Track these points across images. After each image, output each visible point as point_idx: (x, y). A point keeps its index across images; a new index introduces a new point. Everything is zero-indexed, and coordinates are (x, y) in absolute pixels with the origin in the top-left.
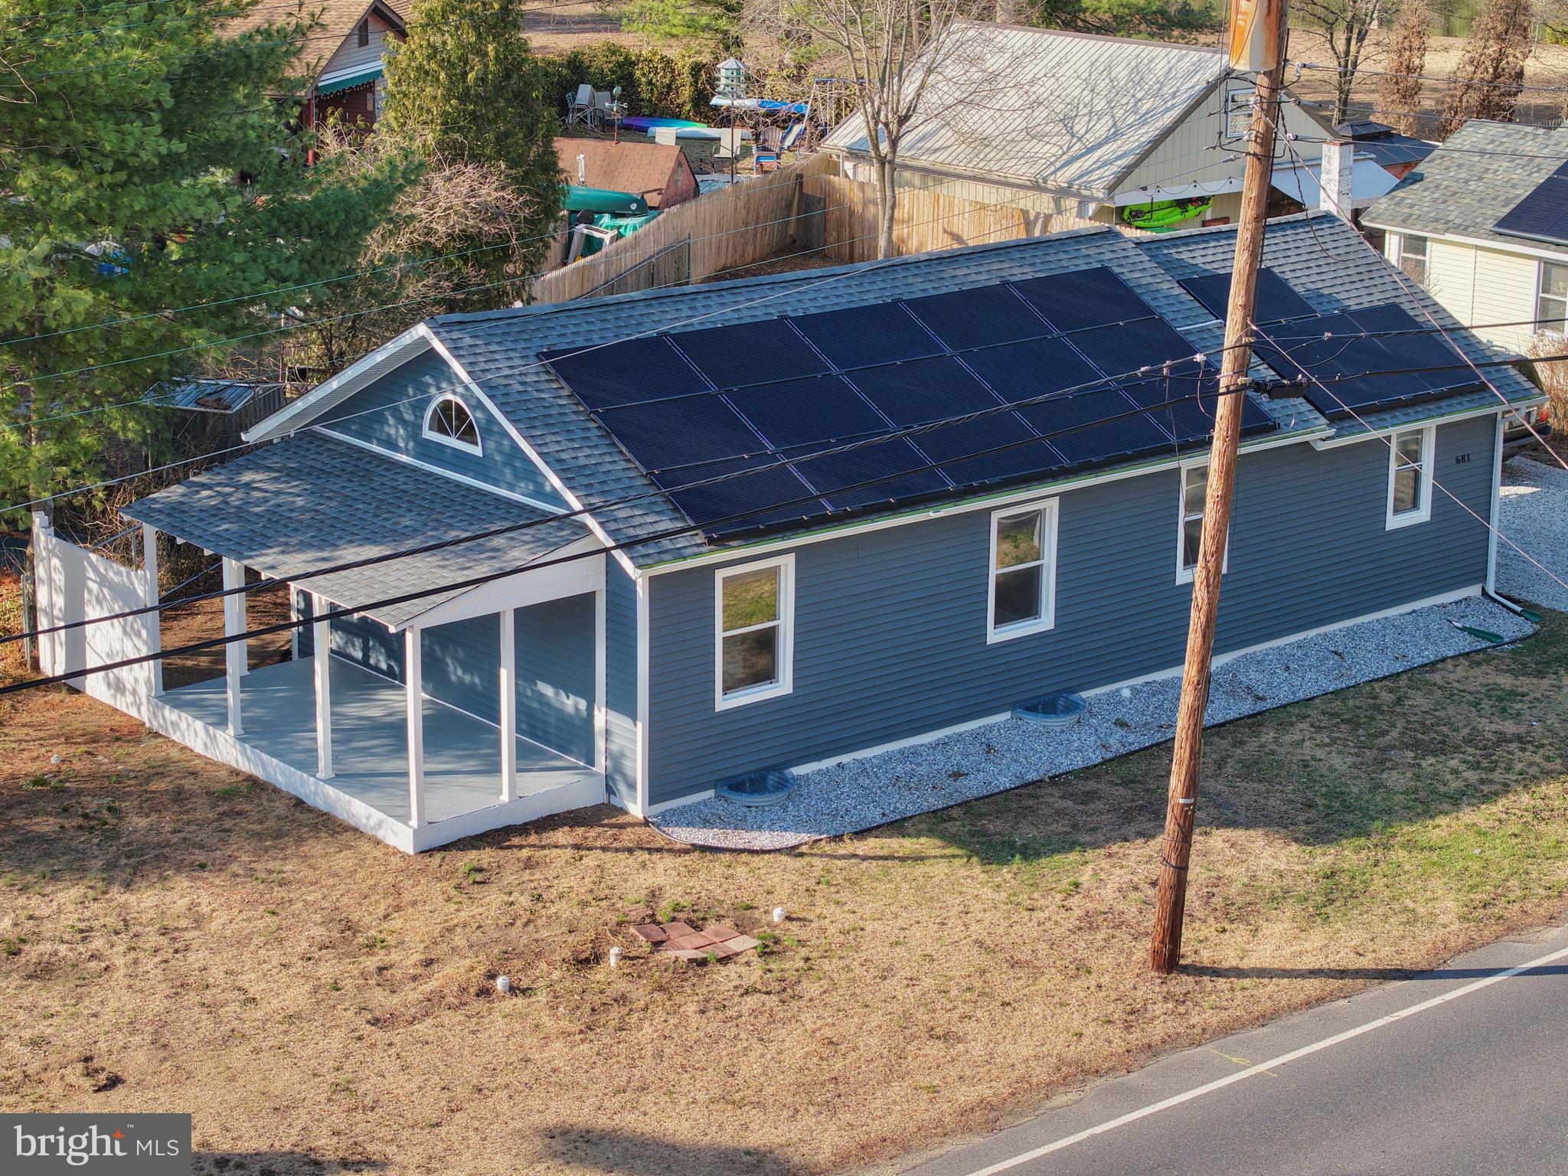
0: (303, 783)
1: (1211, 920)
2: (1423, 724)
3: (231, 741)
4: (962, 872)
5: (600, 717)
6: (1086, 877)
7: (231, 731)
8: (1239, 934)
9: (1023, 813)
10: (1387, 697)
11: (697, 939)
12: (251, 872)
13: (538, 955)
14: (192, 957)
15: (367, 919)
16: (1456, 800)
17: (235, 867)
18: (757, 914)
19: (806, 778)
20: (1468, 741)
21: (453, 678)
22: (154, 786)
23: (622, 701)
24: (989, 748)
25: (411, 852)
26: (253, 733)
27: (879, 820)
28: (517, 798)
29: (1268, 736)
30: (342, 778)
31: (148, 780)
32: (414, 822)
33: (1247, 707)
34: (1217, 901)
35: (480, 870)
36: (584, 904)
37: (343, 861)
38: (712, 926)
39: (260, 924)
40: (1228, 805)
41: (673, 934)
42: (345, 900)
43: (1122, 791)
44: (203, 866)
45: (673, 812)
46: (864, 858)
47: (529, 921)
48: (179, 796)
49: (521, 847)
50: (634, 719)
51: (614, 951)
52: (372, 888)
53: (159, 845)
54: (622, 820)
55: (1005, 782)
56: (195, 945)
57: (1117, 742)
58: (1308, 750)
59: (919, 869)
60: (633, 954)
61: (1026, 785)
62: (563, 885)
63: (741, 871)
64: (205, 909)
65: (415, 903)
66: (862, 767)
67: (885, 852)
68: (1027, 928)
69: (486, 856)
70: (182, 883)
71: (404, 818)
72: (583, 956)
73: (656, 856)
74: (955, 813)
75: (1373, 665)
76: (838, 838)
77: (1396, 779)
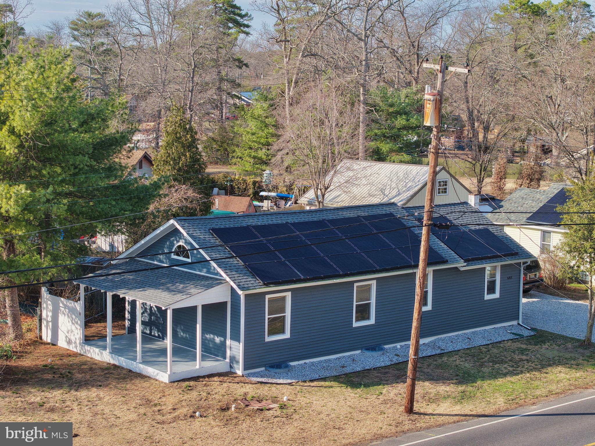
0: (132, 364)
1: (424, 402)
2: (496, 356)
3: (108, 354)
4: (345, 390)
5: (228, 342)
6: (384, 391)
7: (108, 350)
8: (434, 406)
9: (364, 377)
10: (484, 350)
11: (260, 405)
12: (116, 387)
13: (209, 408)
14: (98, 407)
15: (154, 399)
16: (505, 375)
17: (111, 386)
18: (279, 399)
19: (294, 366)
20: (510, 361)
21: (180, 336)
22: (83, 367)
23: (235, 337)
24: (354, 360)
25: (167, 382)
26: (114, 351)
27: (318, 377)
28: (201, 368)
29: (445, 359)
30: (144, 362)
31: (81, 365)
32: (169, 373)
33: (438, 352)
34: (427, 398)
35: (190, 387)
36: (223, 396)
37: (146, 384)
38: (264, 401)
39: (120, 399)
40: (431, 375)
41: (252, 404)
42: (147, 394)
43: (396, 372)
44: (100, 386)
45: (252, 373)
46: (313, 387)
47: (206, 399)
48: (91, 369)
49: (203, 381)
50: (239, 343)
51: (234, 406)
52: (156, 391)
53: (86, 381)
54: (235, 375)
55: (358, 369)
56: (99, 405)
57: (395, 360)
58: (458, 362)
59: (331, 389)
60: (239, 407)
61: (366, 370)
62: (217, 391)
63: (273, 389)
64: (102, 396)
65: (169, 395)
66: (313, 364)
67: (320, 385)
68: (365, 403)
69: (192, 383)
70: (94, 389)
71: (166, 372)
72: (223, 408)
73: (246, 385)
74: (342, 376)
75: (479, 342)
76: (305, 382)
77: (485, 370)
